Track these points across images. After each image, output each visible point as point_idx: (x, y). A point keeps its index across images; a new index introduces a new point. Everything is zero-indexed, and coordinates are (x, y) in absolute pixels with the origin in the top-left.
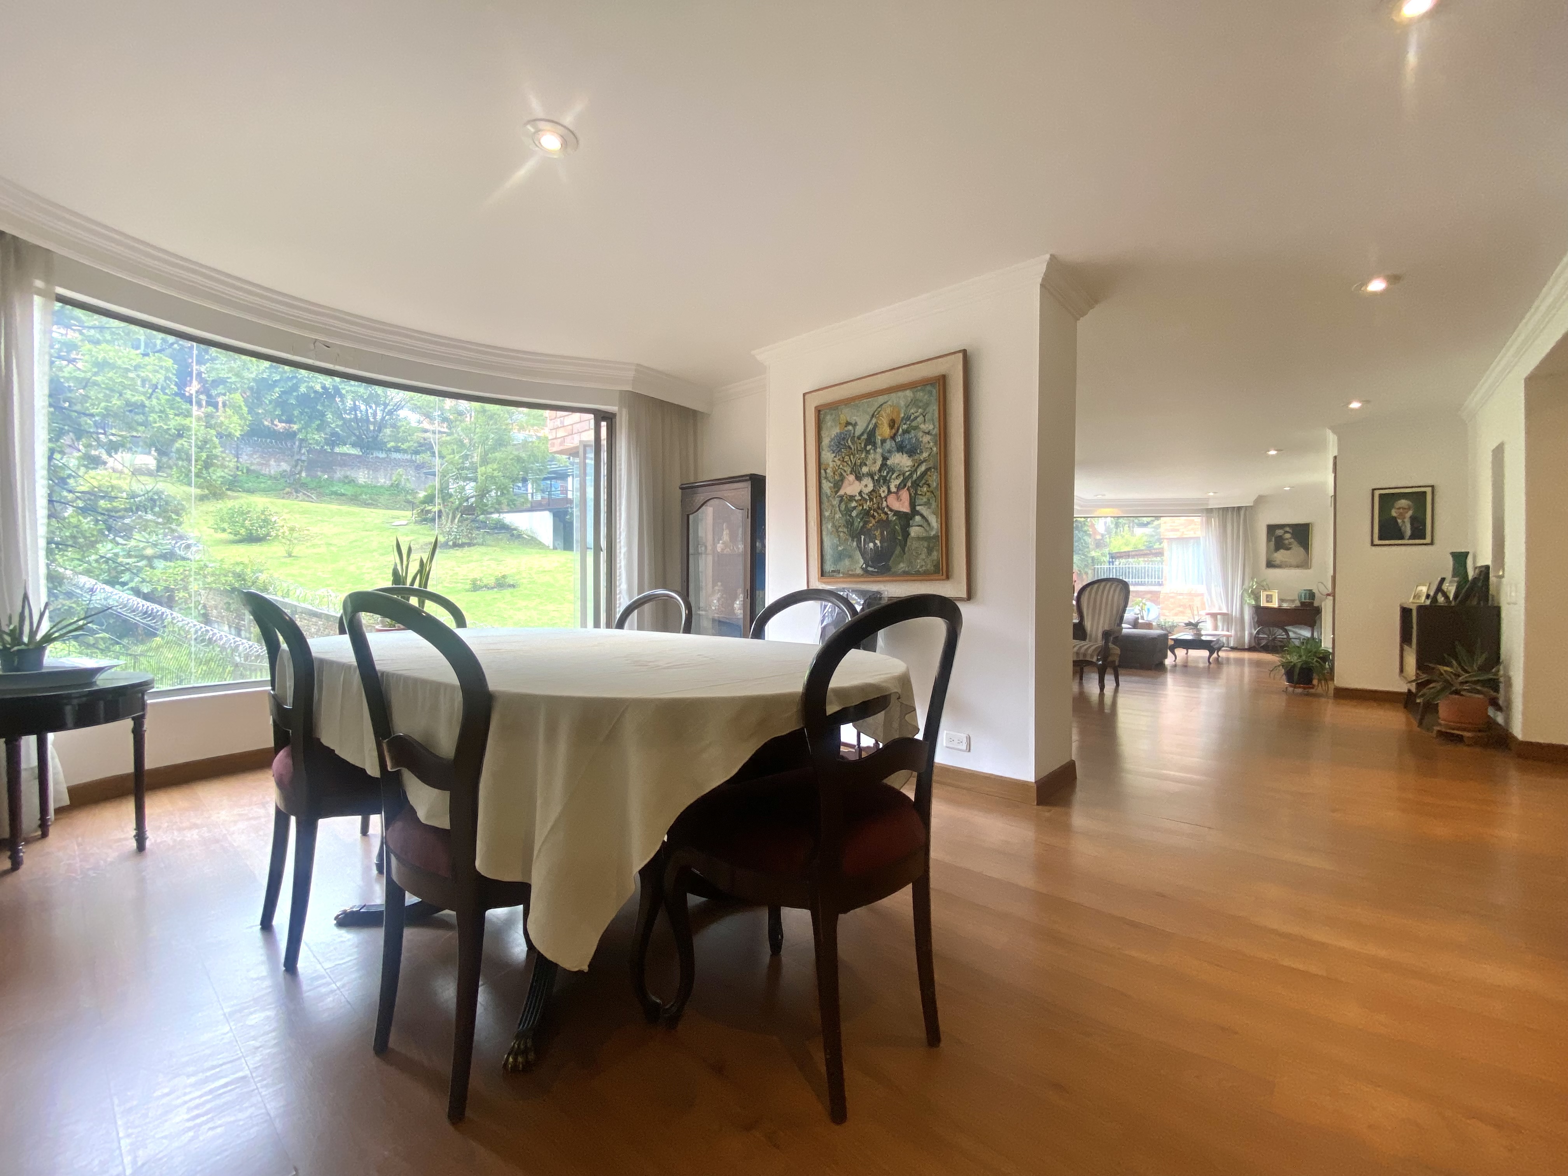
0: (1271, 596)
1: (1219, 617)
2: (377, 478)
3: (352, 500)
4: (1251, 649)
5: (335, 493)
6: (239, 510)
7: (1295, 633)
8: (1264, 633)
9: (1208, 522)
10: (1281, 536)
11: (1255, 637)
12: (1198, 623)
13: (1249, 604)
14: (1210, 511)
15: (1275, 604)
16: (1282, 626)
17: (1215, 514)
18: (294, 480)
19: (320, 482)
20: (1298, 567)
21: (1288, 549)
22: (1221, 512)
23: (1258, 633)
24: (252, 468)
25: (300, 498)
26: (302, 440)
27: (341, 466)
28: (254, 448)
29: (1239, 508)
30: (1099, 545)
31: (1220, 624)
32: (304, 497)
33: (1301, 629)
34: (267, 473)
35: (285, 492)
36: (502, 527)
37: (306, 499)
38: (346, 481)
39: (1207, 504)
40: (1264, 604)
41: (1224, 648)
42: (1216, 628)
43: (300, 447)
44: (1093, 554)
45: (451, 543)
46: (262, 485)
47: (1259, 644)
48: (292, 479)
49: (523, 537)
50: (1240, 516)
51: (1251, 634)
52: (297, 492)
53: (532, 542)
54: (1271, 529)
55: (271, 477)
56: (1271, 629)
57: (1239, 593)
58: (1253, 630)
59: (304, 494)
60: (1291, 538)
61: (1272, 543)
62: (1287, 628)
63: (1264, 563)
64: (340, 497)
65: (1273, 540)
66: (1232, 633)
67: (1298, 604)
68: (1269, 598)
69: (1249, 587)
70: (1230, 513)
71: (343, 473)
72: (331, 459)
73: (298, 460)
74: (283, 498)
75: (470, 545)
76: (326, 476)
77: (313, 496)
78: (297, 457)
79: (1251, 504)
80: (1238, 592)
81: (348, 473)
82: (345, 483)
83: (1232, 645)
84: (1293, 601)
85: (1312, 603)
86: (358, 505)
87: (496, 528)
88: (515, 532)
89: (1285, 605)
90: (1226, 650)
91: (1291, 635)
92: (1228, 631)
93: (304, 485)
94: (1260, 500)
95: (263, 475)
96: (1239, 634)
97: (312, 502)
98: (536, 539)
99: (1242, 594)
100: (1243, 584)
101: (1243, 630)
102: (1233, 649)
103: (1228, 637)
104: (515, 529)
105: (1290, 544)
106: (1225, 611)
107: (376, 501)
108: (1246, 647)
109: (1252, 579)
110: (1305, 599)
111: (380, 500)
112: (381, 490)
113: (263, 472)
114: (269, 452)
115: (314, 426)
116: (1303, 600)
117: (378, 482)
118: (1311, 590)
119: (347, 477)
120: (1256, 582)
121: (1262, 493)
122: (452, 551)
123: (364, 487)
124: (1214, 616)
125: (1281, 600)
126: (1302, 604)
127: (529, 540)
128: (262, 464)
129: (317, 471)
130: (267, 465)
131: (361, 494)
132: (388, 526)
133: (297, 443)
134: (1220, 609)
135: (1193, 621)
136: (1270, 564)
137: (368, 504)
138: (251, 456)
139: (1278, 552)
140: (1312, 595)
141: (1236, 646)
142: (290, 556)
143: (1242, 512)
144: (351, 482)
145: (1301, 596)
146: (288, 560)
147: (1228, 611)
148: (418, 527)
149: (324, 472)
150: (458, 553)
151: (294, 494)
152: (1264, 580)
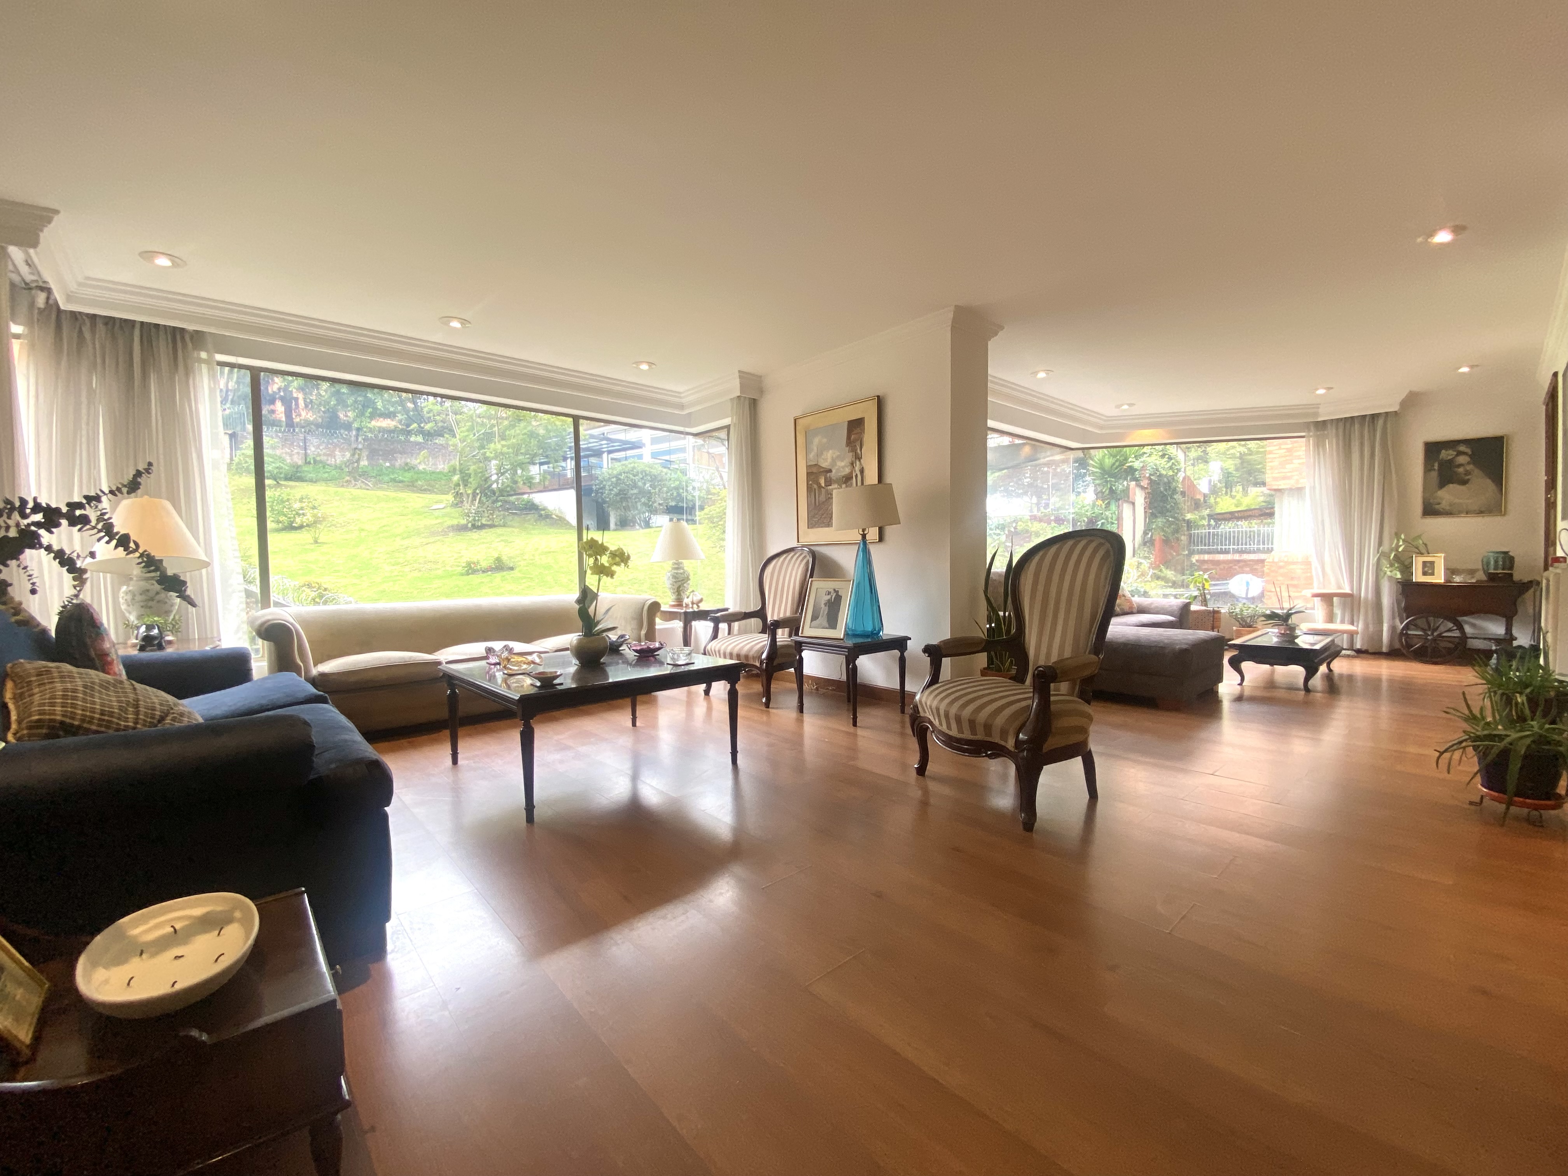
0: (1432, 563)
1: (1335, 599)
2: (435, 464)
3: (408, 486)
4: (1393, 654)
5: (394, 480)
6: (278, 499)
7: (1473, 626)
8: (1417, 627)
9: (1319, 444)
10: (1451, 461)
11: (1401, 634)
12: (1288, 616)
13: (1390, 578)
14: (1321, 426)
15: (1439, 578)
16: (1454, 616)
17: (1331, 431)
18: (353, 468)
19: (382, 470)
20: (1480, 512)
21: (1464, 482)
22: (1341, 424)
23: (1407, 627)
24: (318, 459)
25: (359, 486)
26: (358, 429)
27: (401, 454)
28: (320, 440)
29: (1374, 417)
30: (1197, 506)
31: (1338, 612)
32: (362, 484)
33: (1491, 620)
34: (333, 463)
35: (344, 480)
36: (532, 508)
37: (364, 486)
38: (406, 468)
39: (1316, 414)
40: (1418, 577)
41: (1344, 652)
42: (1330, 618)
43: (357, 436)
44: (1189, 516)
45: (470, 525)
46: (326, 475)
47: (1409, 646)
48: (351, 468)
49: (553, 518)
50: (1375, 430)
51: (1393, 628)
52: (356, 480)
53: (559, 522)
54: (1432, 449)
55: (336, 466)
56: (1431, 619)
57: (1373, 560)
58: (1397, 621)
59: (363, 482)
60: (1469, 463)
61: (1434, 474)
62: (1460, 619)
63: (1418, 508)
64: (397, 483)
65: (1436, 467)
66: (1359, 627)
67: (1481, 576)
68: (1428, 568)
69: (1391, 550)
70: (1357, 426)
71: (403, 460)
72: (392, 447)
73: (356, 449)
74: (343, 486)
75: (491, 526)
76: (388, 464)
77: (369, 484)
78: (354, 446)
79: (1395, 408)
80: (1371, 557)
81: (408, 460)
82: (406, 471)
83: (1358, 646)
84: (1472, 572)
85: (1511, 575)
86: (413, 491)
87: (526, 509)
88: (543, 512)
89: (1458, 579)
90: (1348, 656)
91: (1468, 629)
92: (1352, 623)
93: (364, 474)
94: (1412, 401)
95: (328, 465)
96: (1371, 628)
97: (368, 489)
98: (565, 520)
99: (1379, 559)
100: (1380, 544)
101: (1380, 622)
102: (1360, 653)
103: (1352, 635)
104: (544, 510)
105: (1468, 473)
106: (1347, 590)
107: (433, 486)
108: (1384, 650)
109: (1397, 535)
110: (1496, 568)
111: (437, 486)
112: (440, 476)
113: (329, 462)
114: (333, 442)
115: (367, 414)
116: (1492, 571)
117: (438, 468)
118: (1506, 553)
119: (407, 464)
120: (1404, 541)
121: (1415, 388)
122: (469, 533)
123: (422, 473)
124: (1327, 598)
125: (1451, 571)
126: (1492, 577)
127: (557, 520)
128: (328, 455)
129: (378, 459)
130: (332, 455)
131: (417, 480)
132: (427, 509)
133: (354, 433)
134: (1340, 587)
135: (1279, 612)
136: (1430, 510)
137: (425, 490)
138: (318, 447)
139: (1445, 489)
140: (1508, 560)
141: (1364, 648)
142: (316, 542)
143: (1380, 422)
144: (408, 468)
145: (1488, 564)
146: (313, 546)
147: (1352, 589)
148: (453, 510)
149: (385, 460)
150: (475, 535)
151: (353, 482)
152: (1419, 537)
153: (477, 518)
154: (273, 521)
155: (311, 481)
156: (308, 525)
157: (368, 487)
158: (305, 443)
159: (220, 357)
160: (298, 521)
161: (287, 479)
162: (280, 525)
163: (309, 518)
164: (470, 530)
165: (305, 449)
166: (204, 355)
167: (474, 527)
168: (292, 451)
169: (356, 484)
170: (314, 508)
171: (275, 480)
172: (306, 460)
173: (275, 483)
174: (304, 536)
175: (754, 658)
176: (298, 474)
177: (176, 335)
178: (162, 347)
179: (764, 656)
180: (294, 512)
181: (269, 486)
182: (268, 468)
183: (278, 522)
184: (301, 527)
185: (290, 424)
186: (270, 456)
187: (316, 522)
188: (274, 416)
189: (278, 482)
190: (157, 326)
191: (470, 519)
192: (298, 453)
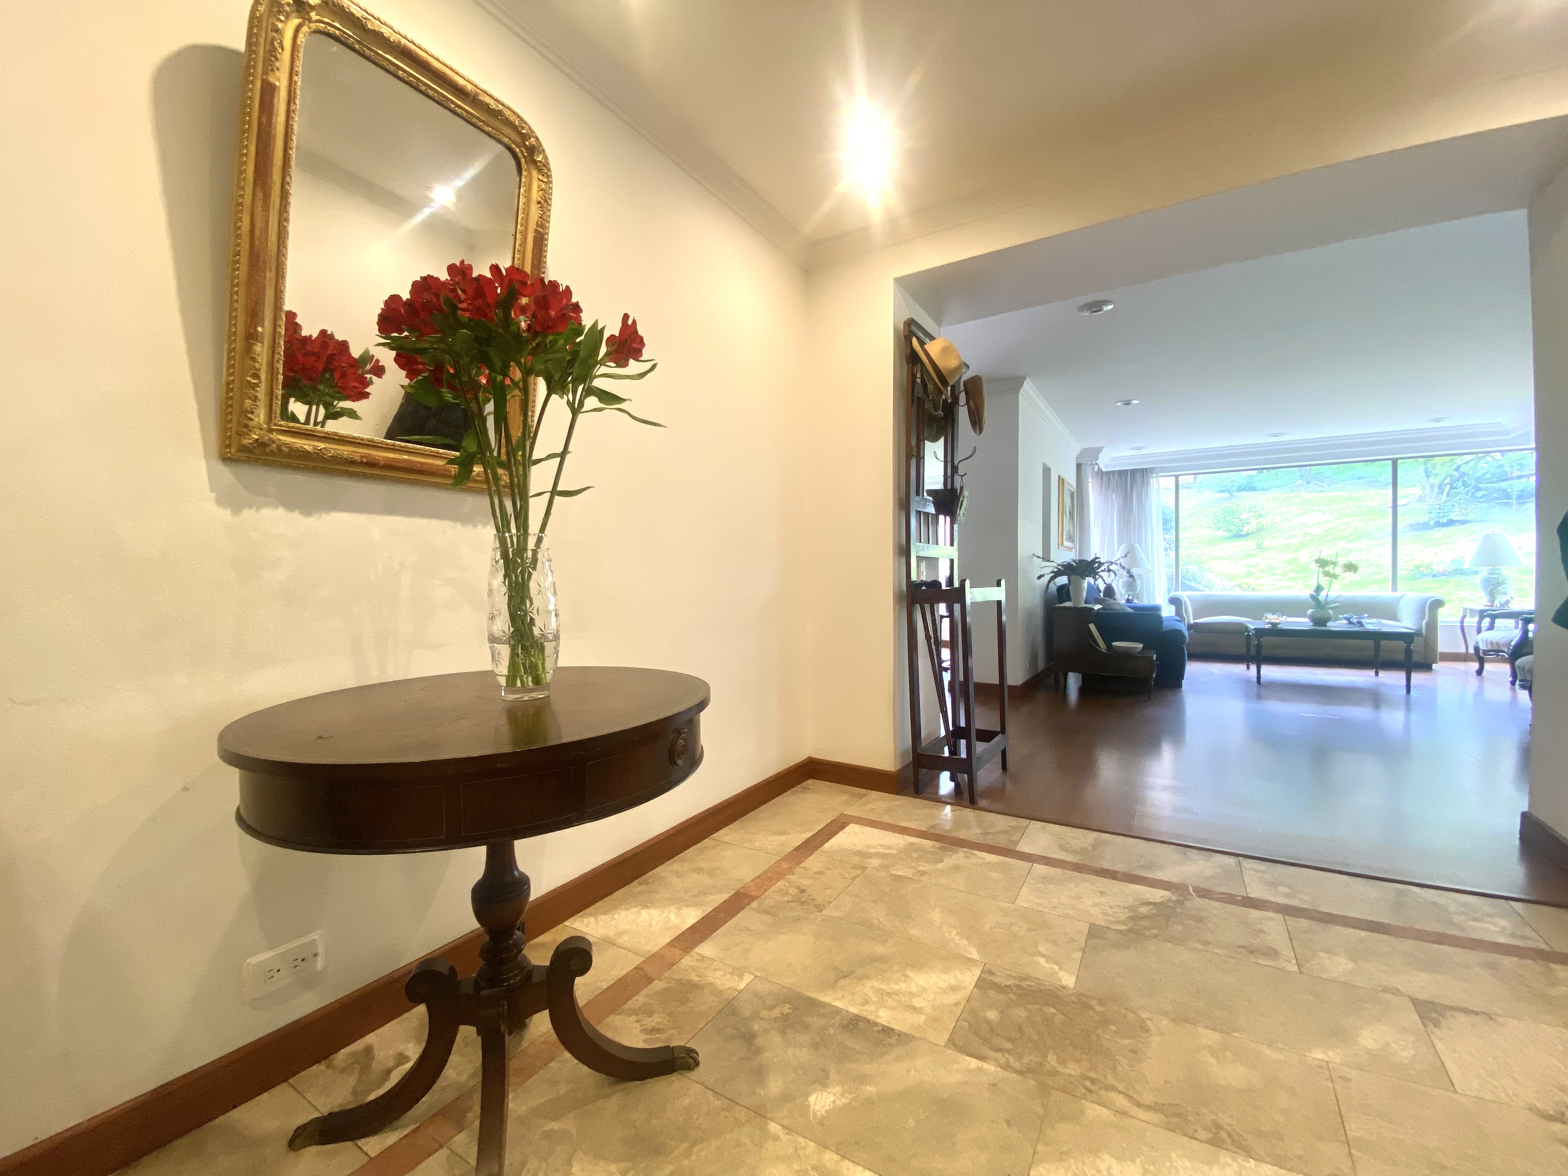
153: (1441, 515)
154: (1225, 530)
155: (1263, 489)
157: (1322, 489)
159: (1160, 474)
160: (1245, 530)
161: (1240, 491)
162: (1230, 533)
163: (1253, 525)
164: (1433, 528)
166: (1154, 475)
167: (1438, 524)
169: (1308, 488)
170: (1258, 517)
171: (1230, 493)
174: (1248, 544)
175: (1503, 645)
177: (1143, 471)
178: (1138, 476)
179: (1513, 643)
180: (1243, 522)
183: (1230, 531)
184: (1248, 534)
187: (1260, 529)
190: (1136, 469)
191: (1433, 517)
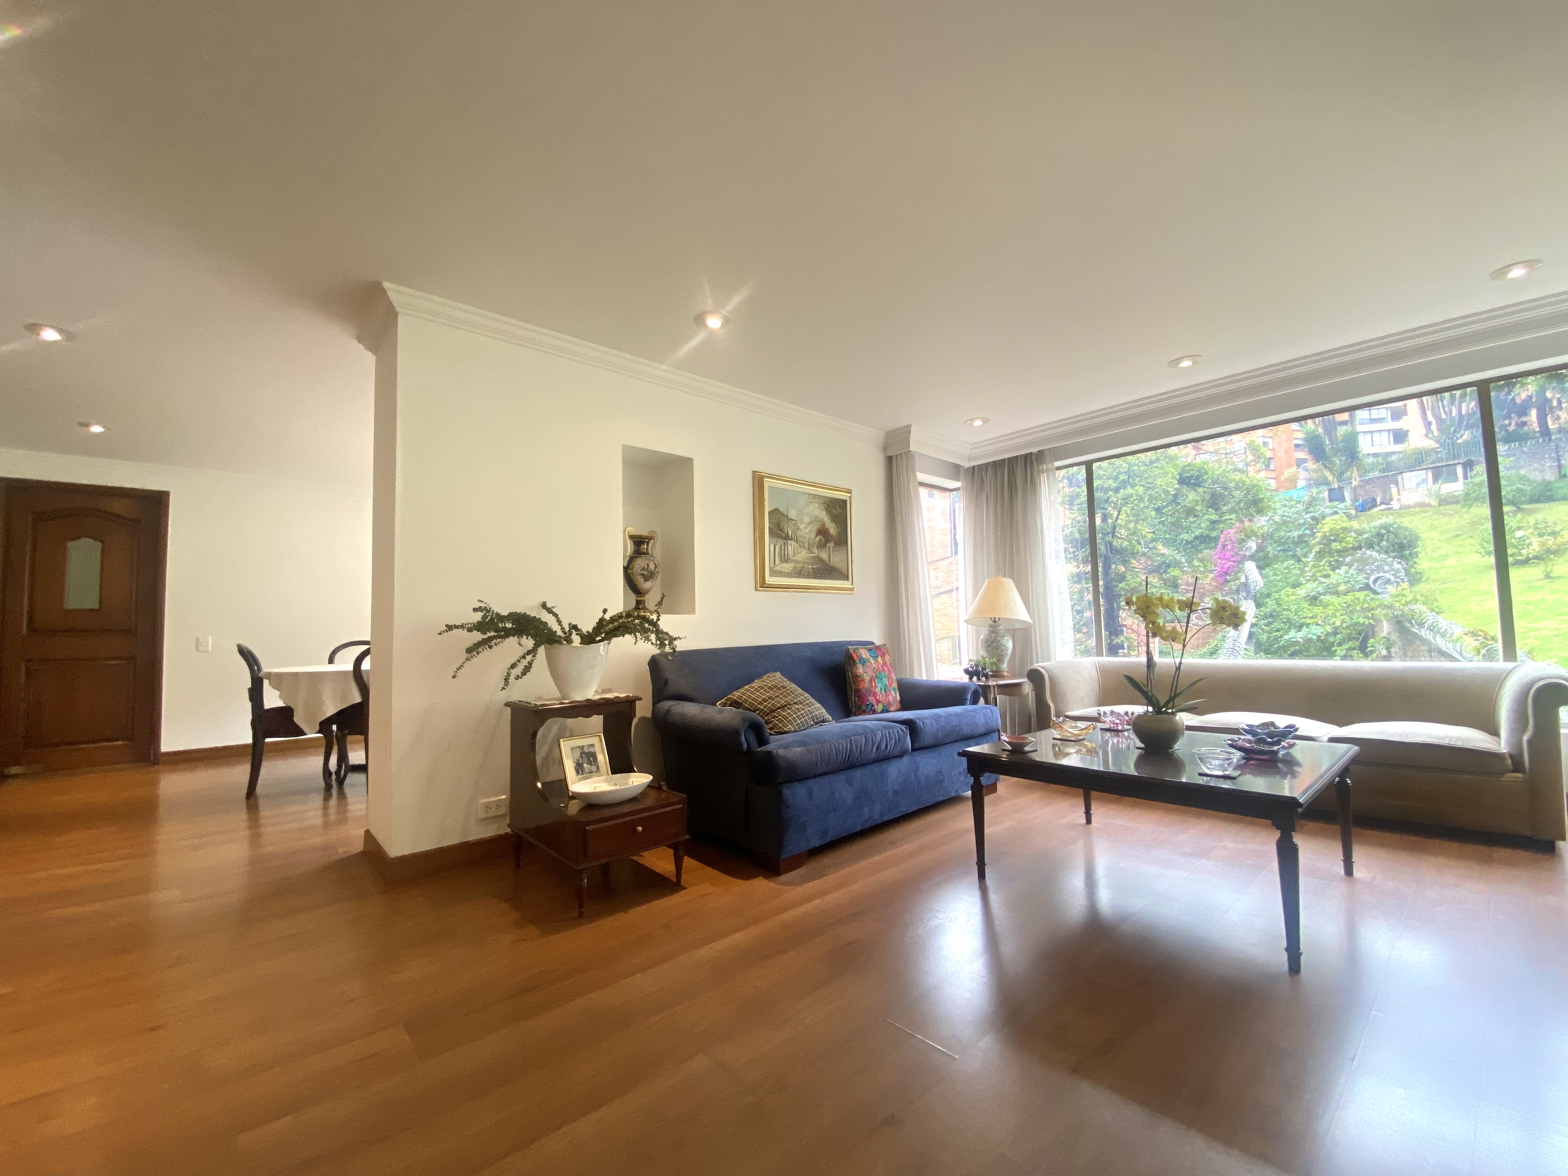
142: (1547, 576)
156: (1535, 557)
158: (1557, 452)
161: (1532, 501)
163: (1535, 548)
165: (1559, 460)
168: (1543, 466)
170: (1547, 534)
171: (1518, 505)
172: (1560, 472)
173: (1515, 508)
174: (1532, 571)
176: (1548, 493)
181: (1508, 513)
182: (1506, 491)
185: (1545, 432)
186: (1508, 479)
187: (1547, 552)
188: (1526, 428)
189: (1518, 508)
192: (1551, 467)
